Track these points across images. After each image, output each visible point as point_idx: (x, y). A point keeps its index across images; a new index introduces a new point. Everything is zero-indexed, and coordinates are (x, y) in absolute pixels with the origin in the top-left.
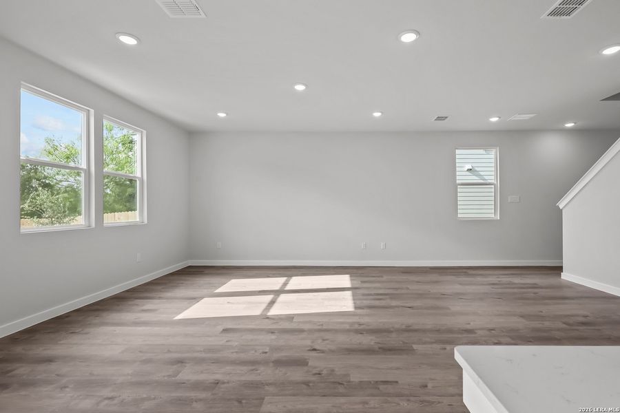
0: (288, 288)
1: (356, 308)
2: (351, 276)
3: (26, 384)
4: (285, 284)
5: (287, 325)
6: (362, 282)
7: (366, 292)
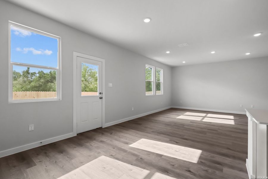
0: (207, 116)
1: (235, 124)
2: (234, 116)
3: (153, 122)
4: (206, 115)
5: (210, 124)
6: (240, 118)
7: (241, 121)
